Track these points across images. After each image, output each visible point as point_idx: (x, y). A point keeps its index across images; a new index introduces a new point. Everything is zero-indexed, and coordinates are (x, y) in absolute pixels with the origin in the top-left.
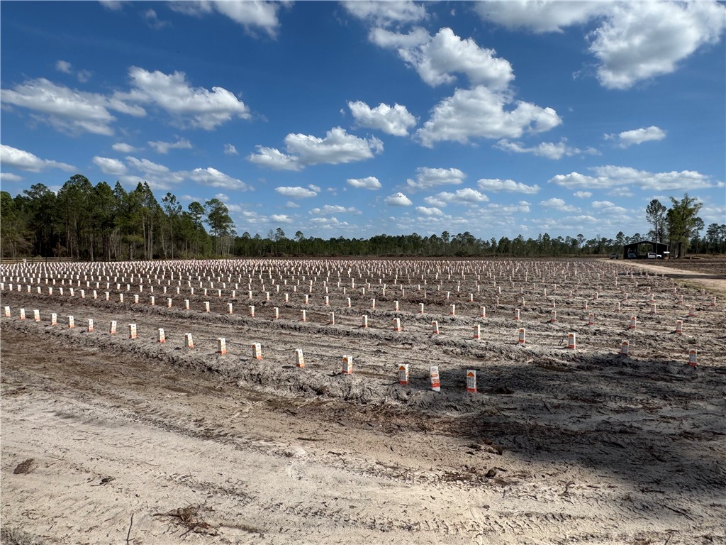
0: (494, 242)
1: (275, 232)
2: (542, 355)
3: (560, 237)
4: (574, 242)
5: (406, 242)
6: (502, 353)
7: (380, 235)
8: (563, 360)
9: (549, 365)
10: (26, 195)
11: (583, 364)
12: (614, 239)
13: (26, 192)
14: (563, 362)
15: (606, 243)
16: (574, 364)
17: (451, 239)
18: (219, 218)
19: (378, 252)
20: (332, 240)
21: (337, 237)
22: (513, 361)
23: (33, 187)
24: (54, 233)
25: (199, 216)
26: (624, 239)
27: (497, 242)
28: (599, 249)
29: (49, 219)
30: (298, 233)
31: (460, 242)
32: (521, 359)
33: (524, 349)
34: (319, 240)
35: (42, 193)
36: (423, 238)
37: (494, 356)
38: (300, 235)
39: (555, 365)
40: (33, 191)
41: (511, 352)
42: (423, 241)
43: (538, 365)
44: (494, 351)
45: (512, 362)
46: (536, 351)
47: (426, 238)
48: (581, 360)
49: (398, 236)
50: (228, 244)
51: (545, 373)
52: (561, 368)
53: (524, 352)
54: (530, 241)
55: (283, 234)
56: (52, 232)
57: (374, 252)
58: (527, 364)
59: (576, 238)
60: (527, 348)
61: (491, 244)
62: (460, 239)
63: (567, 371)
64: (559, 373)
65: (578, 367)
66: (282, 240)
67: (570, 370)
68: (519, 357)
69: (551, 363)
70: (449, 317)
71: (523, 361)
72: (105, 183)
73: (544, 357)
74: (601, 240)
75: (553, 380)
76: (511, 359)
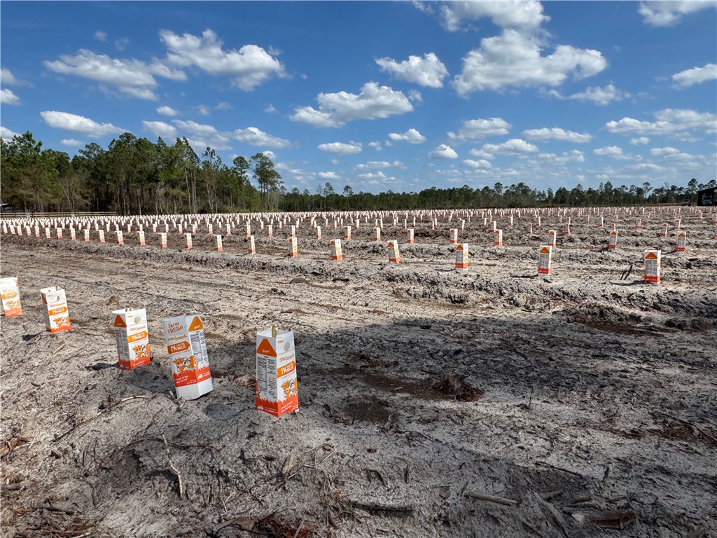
0: (550, 193)
1: (324, 186)
2: (584, 296)
3: (624, 186)
4: (640, 191)
5: (457, 195)
6: (502, 294)
7: (430, 188)
8: (631, 306)
9: (600, 319)
10: (82, 155)
11: (681, 317)
12: (686, 186)
13: (81, 151)
14: (631, 311)
15: (676, 192)
16: (658, 317)
17: (504, 191)
18: (265, 174)
19: (427, 205)
20: (382, 195)
21: (386, 192)
22: (519, 310)
23: (87, 146)
24: (110, 190)
25: (243, 170)
26: (697, 187)
27: (554, 193)
28: (667, 197)
29: (104, 177)
30: (347, 188)
31: (513, 193)
32: (538, 306)
33: (547, 286)
34: (369, 195)
35: (96, 152)
36: (475, 190)
37: (485, 301)
38: (349, 190)
39: (613, 318)
40: (88, 150)
41: (519, 291)
42: (474, 193)
43: (574, 317)
44: (486, 290)
45: (517, 313)
46: (573, 289)
47: (478, 190)
48: (675, 307)
49: (449, 189)
50: (277, 200)
51: (585, 337)
52: (627, 325)
53: (546, 292)
54: (590, 191)
55: (331, 189)
56: (108, 189)
57: (423, 205)
58: (549, 317)
59: (641, 186)
60: (554, 284)
61: (547, 195)
62: (514, 190)
63: (641, 333)
64: (622, 338)
65: (669, 323)
66: (332, 195)
67: (650, 331)
68: (533, 301)
69: (602, 313)
70: (446, 247)
71: (541, 310)
72: (145, 139)
73: (589, 300)
74: (670, 189)
75: (604, 357)
76: (517, 305)
